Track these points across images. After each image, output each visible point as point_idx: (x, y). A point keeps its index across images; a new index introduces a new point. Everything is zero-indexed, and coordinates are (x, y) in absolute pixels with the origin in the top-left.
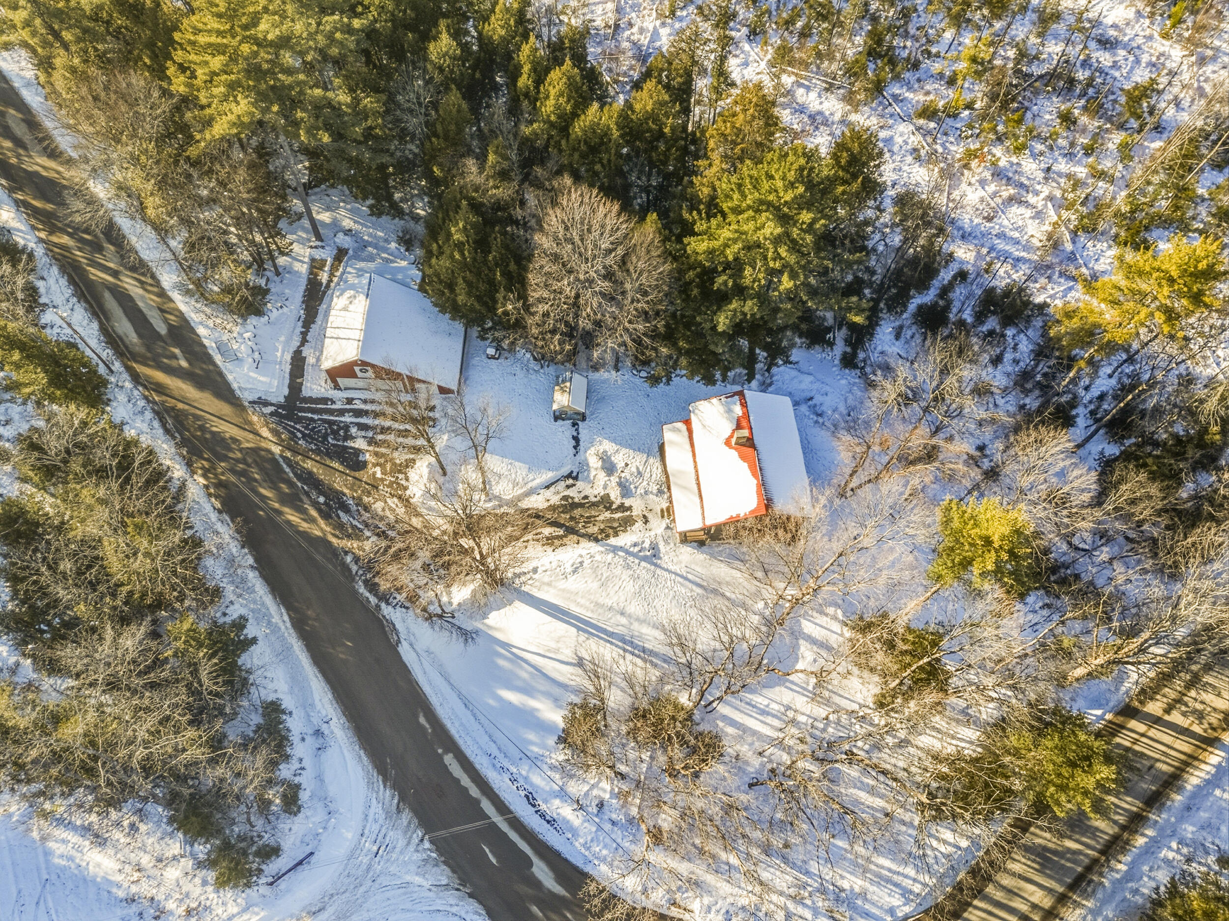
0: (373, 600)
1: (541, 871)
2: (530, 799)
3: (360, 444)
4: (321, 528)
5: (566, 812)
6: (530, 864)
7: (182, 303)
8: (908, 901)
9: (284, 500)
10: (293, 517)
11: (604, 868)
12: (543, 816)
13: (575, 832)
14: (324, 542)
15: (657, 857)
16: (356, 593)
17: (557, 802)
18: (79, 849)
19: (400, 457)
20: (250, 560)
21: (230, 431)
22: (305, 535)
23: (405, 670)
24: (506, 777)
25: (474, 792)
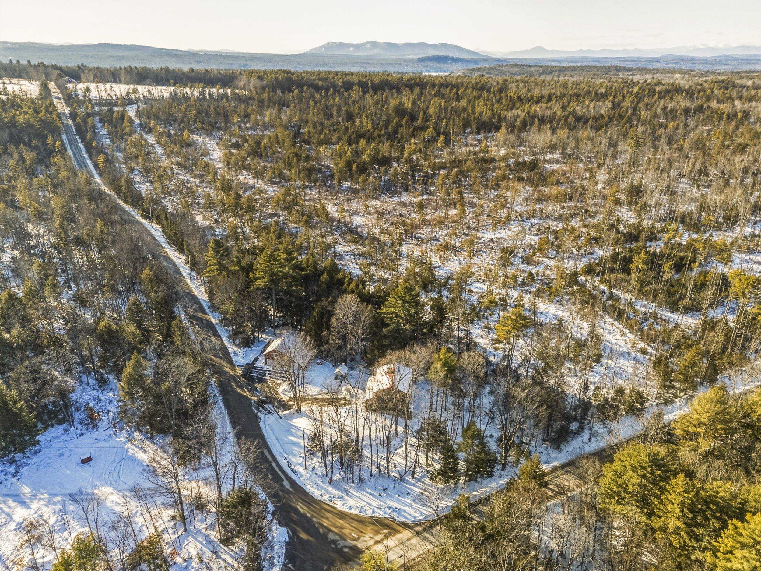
0: (256, 411)
1: (286, 484)
2: (289, 465)
3: (268, 378)
4: (246, 393)
5: (301, 470)
6: (283, 481)
7: (226, 343)
8: (421, 515)
9: (238, 386)
10: (239, 390)
11: (309, 487)
12: (292, 470)
13: (302, 476)
14: (247, 397)
15: (330, 489)
16: (252, 410)
17: (299, 466)
18: (137, 452)
19: (279, 382)
20: (221, 398)
21: (227, 369)
22: (242, 395)
23: (260, 428)
24: (283, 459)
25: (271, 460)
